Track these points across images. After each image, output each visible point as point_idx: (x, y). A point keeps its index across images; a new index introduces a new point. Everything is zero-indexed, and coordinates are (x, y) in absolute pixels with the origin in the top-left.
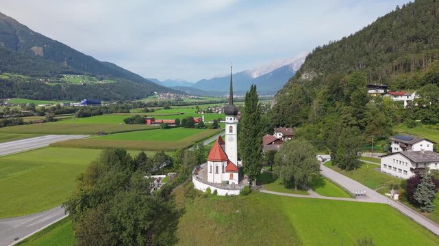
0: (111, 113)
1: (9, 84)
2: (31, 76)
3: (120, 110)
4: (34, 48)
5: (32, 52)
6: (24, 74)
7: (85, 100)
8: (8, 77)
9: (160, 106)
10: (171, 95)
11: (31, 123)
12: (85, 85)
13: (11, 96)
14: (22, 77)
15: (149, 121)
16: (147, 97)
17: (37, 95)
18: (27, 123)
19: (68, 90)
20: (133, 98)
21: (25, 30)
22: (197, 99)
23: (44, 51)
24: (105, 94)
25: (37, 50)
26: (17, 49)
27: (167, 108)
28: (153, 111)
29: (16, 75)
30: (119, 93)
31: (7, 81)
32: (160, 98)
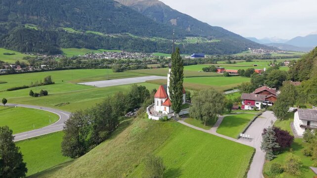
0: (204, 63)
1: (155, 44)
2: (168, 38)
3: (210, 61)
4: (172, 20)
5: (171, 23)
6: (164, 38)
7: (194, 54)
8: (154, 40)
9: (244, 59)
10: (262, 50)
11: (152, 68)
12: (198, 43)
13: (154, 52)
14: (163, 39)
15: (219, 70)
16: (241, 52)
17: (168, 51)
18: (149, 68)
19: (187, 47)
20: (230, 53)
21: (168, 9)
22: (284, 53)
23: (177, 22)
24: (210, 50)
25: (174, 22)
26: (162, 21)
27: (249, 61)
28: (235, 63)
29: (160, 38)
30: (221, 49)
31: (154, 42)
32: (252, 52)
